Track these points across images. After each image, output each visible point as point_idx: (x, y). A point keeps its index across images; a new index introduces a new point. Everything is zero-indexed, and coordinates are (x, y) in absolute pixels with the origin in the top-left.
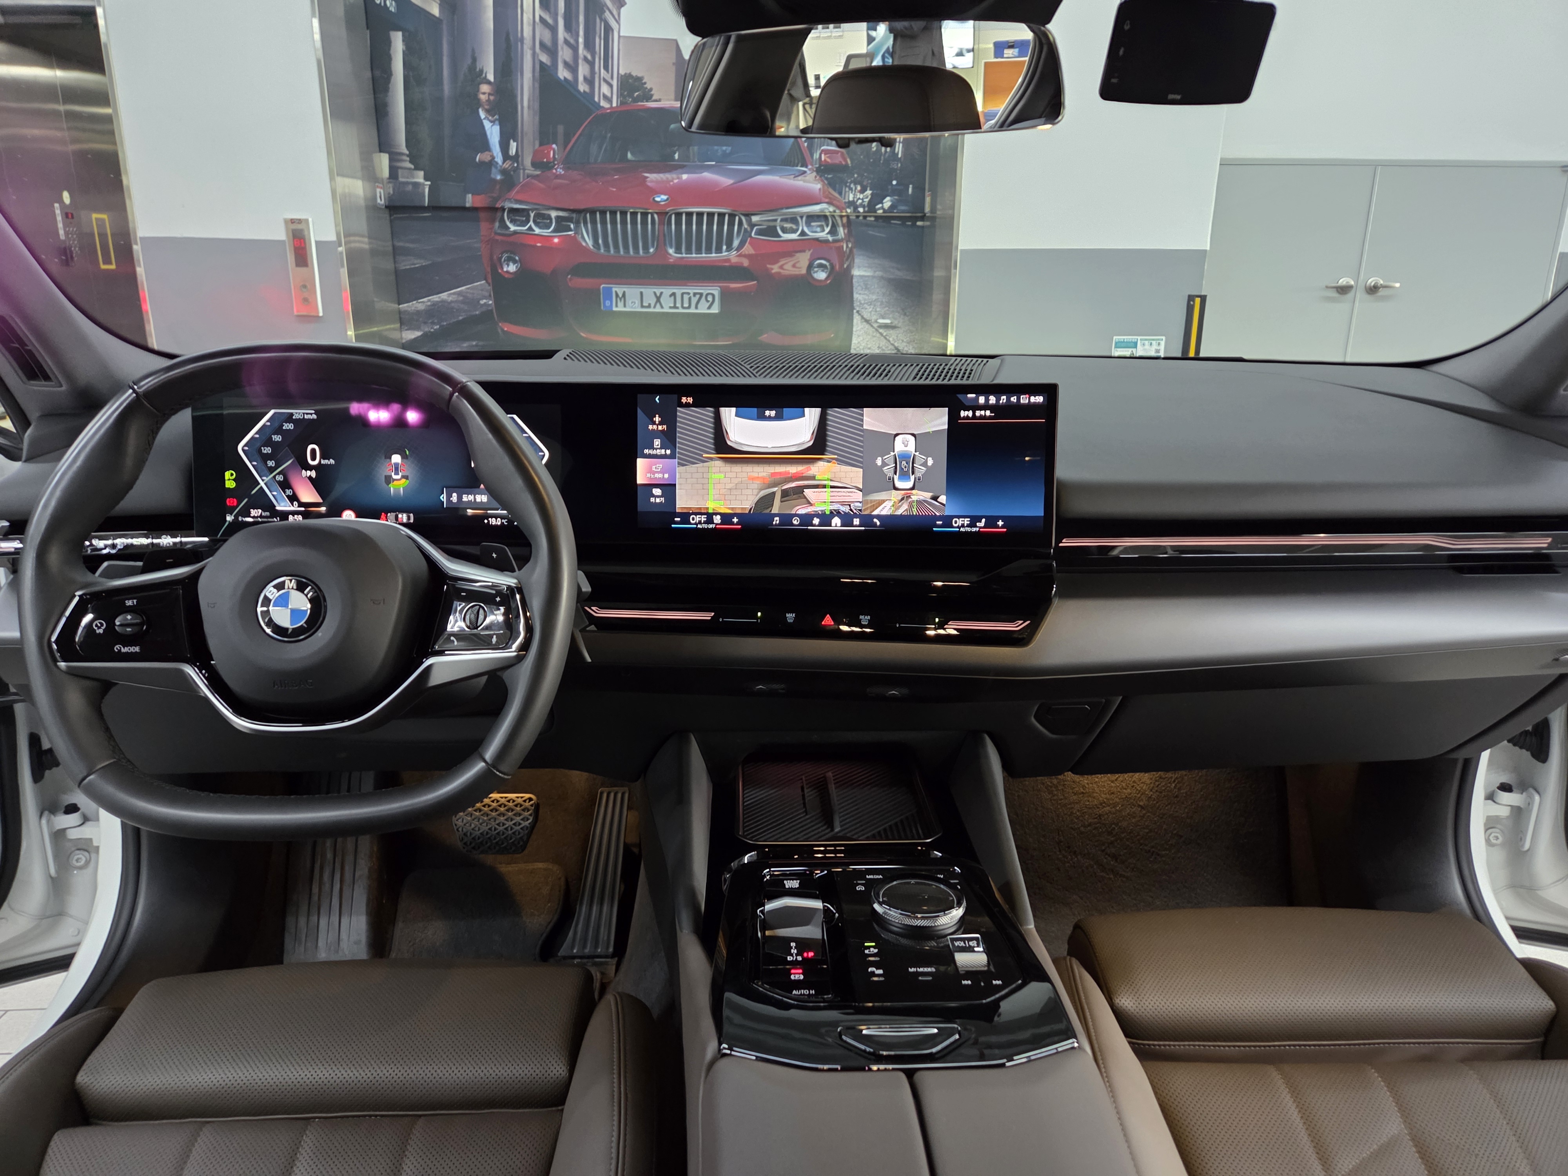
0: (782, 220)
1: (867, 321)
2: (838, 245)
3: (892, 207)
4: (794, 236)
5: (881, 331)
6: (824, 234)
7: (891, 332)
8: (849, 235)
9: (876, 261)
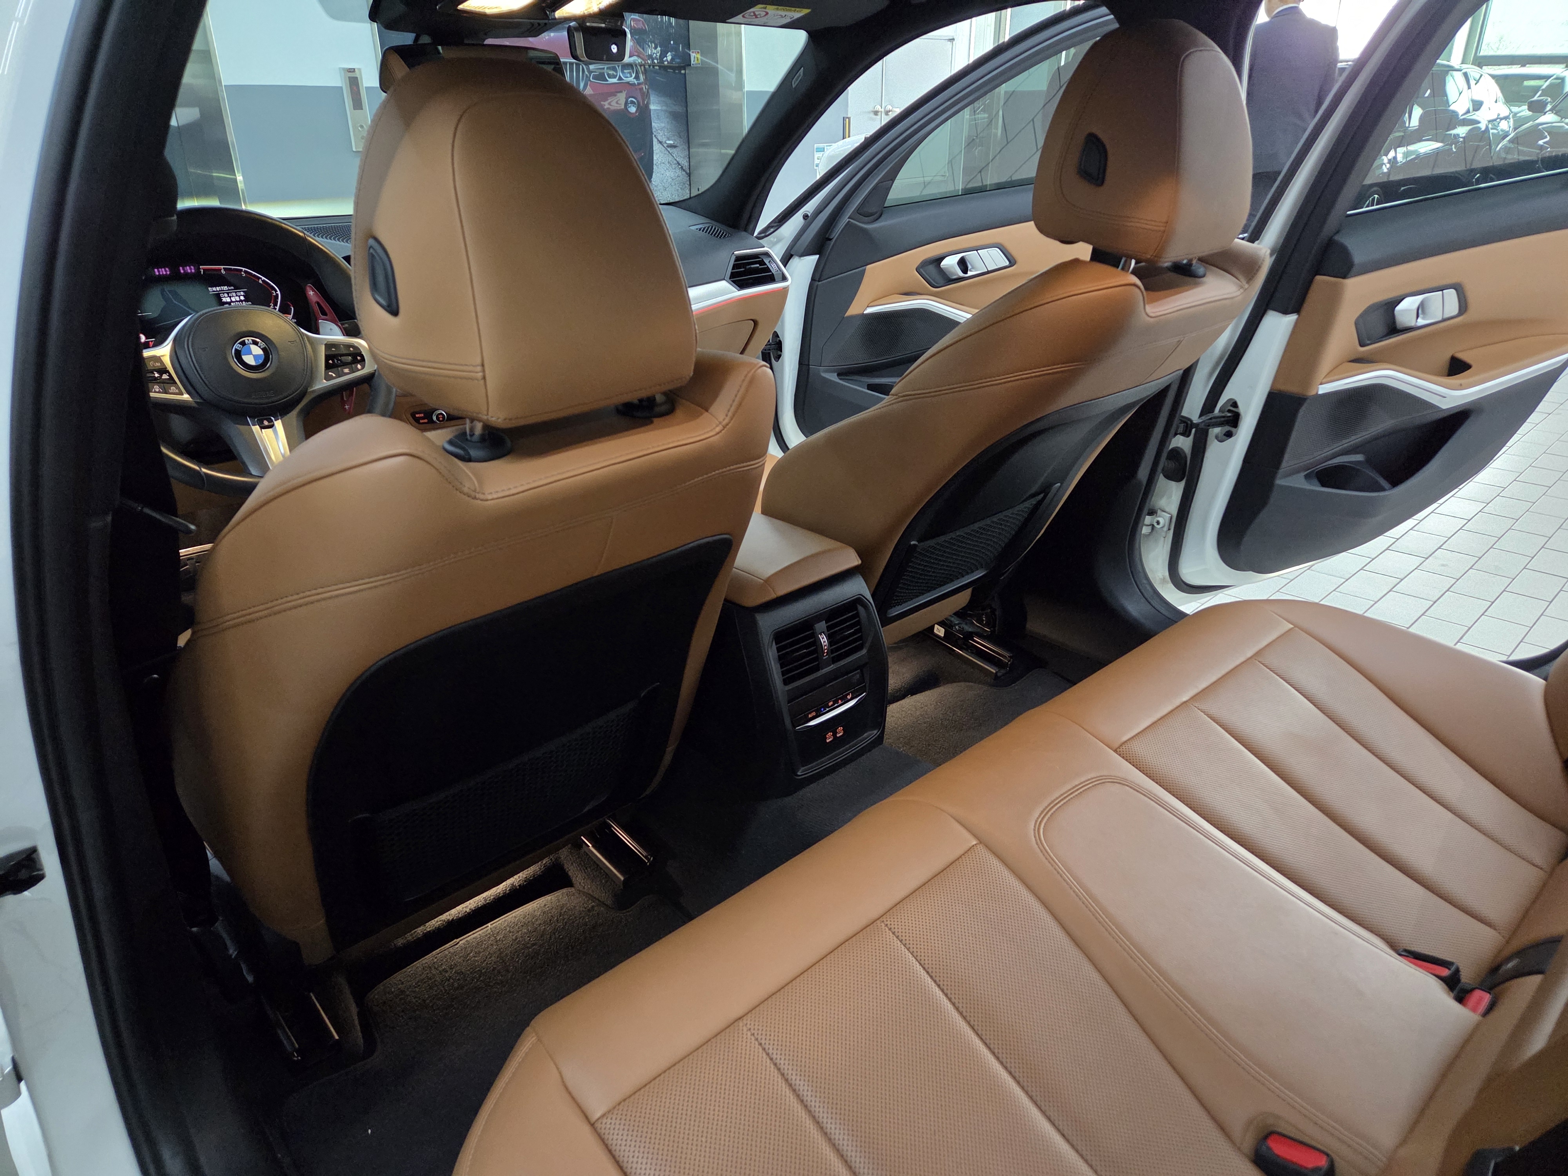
0: (607, 68)
1: (661, 142)
2: (640, 87)
3: (672, 59)
4: (615, 80)
5: (669, 149)
6: (631, 79)
7: (674, 150)
8: (646, 79)
9: (663, 99)
